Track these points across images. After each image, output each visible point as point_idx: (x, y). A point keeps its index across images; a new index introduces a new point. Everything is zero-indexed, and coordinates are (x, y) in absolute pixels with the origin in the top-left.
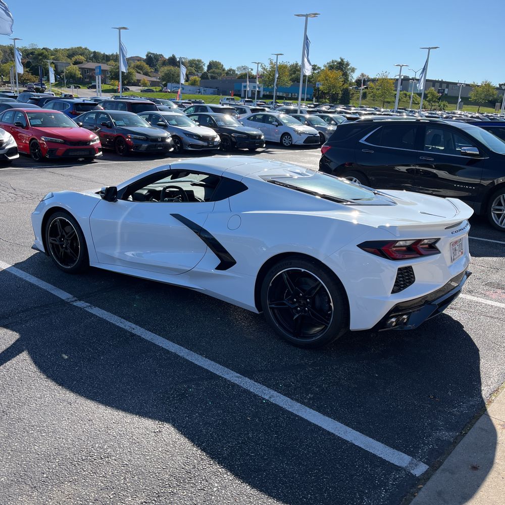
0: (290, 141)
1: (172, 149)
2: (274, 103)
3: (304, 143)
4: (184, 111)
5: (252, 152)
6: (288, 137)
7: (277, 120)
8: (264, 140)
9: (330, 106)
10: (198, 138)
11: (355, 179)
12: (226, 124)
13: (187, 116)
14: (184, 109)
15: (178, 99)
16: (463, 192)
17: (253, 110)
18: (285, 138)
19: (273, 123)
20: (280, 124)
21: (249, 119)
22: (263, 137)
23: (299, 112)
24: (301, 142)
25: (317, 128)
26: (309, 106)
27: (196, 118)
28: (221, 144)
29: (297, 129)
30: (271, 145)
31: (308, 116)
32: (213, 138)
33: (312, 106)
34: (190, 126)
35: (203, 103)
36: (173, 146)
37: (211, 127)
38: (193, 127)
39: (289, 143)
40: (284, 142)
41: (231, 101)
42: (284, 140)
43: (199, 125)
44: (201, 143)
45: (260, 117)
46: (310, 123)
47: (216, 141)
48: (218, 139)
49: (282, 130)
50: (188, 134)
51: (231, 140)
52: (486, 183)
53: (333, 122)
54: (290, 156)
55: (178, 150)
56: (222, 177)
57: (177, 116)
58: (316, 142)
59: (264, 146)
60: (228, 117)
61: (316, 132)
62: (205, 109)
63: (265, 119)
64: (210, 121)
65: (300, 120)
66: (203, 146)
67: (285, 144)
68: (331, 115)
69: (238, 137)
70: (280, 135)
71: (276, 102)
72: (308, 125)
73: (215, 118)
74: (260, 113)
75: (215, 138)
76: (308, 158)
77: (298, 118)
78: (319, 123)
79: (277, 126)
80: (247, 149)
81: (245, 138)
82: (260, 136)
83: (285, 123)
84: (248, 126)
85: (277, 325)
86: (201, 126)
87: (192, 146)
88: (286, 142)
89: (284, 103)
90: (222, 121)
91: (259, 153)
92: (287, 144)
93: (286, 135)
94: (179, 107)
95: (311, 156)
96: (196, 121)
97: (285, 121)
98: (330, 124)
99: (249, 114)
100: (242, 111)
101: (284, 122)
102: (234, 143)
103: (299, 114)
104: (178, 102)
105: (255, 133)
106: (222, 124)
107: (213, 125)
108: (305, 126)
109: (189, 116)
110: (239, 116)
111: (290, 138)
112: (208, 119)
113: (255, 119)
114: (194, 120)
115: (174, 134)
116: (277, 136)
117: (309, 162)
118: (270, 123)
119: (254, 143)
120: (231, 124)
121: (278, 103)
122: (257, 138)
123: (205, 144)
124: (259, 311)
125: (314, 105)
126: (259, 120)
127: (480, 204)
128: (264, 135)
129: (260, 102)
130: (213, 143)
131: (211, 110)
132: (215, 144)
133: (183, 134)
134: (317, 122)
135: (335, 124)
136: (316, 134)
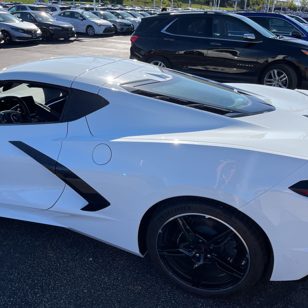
0: (93, 31)
1: (3, 42)
2: (74, 4)
3: (103, 32)
4: (8, 10)
5: (67, 41)
6: (91, 29)
7: (81, 16)
8: (75, 31)
9: (112, 5)
10: (23, 31)
11: (160, 63)
12: (44, 20)
13: (11, 14)
14: (8, 9)
15: (2, 2)
16: (241, 70)
17: (62, 9)
18: (89, 29)
19: (79, 18)
20: (84, 19)
21: (60, 15)
22: (73, 29)
23: (95, 9)
24: (101, 32)
25: (111, 21)
26: (98, 5)
27: (19, 15)
28: (42, 36)
29: (96, 22)
30: (81, 35)
31: (102, 12)
32: (36, 31)
33: (100, 5)
34: (15, 22)
35: (22, 4)
36: (3, 39)
37: (32, 22)
38: (17, 23)
39: (93, 33)
40: (88, 32)
41: (42, 3)
42: (89, 31)
43: (22, 21)
44: (26, 35)
45: (68, 13)
46: (105, 18)
47: (38, 34)
48: (39, 32)
49: (86, 23)
50: (14, 28)
51: (50, 32)
52: (261, 61)
53: (120, 16)
54: (96, 43)
55: (8, 42)
56: (71, 88)
57: (2, 14)
58: (111, 31)
59: (76, 36)
60: (43, 14)
61: (111, 24)
62: (24, 8)
63: (73, 15)
64: (30, 17)
65: (97, 15)
66: (28, 38)
67: (90, 34)
68: (118, 11)
69: (55, 30)
70: (85, 27)
71: (75, 3)
72: (104, 19)
73: (35, 15)
74: (68, 10)
75: (37, 31)
76: (109, 44)
77: (95, 13)
78: (111, 17)
79: (82, 20)
80: (63, 39)
81: (60, 30)
82: (71, 28)
83: (88, 18)
84: (60, 21)
85: (171, 274)
86: (24, 22)
87: (19, 38)
88: (90, 32)
89: (80, 4)
90: (40, 17)
91: (72, 41)
92: (91, 34)
93: (89, 27)
94: (3, 7)
95: (110, 42)
96: (19, 18)
97: (88, 17)
98: (118, 18)
99: (59, 11)
100: (54, 9)
101: (86, 17)
102: (52, 35)
103: (95, 11)
104: (2, 4)
105: (66, 26)
106: (40, 19)
107: (33, 20)
108: (102, 20)
109: (13, 14)
110: (51, 13)
111: (93, 29)
112: (28, 16)
113: (64, 15)
114: (18, 17)
115: (3, 29)
116: (83, 28)
117: (111, 47)
118: (77, 18)
119: (68, 34)
120: (47, 19)
121: (76, 3)
122: (70, 30)
123: (30, 36)
124: (143, 254)
125: (101, 5)
126: (67, 16)
127: (257, 78)
128: (74, 28)
129: (63, 3)
130: (36, 35)
131: (29, 9)
132: (38, 35)
133: (11, 29)
134: (110, 17)
135: (122, 18)
136: (111, 26)
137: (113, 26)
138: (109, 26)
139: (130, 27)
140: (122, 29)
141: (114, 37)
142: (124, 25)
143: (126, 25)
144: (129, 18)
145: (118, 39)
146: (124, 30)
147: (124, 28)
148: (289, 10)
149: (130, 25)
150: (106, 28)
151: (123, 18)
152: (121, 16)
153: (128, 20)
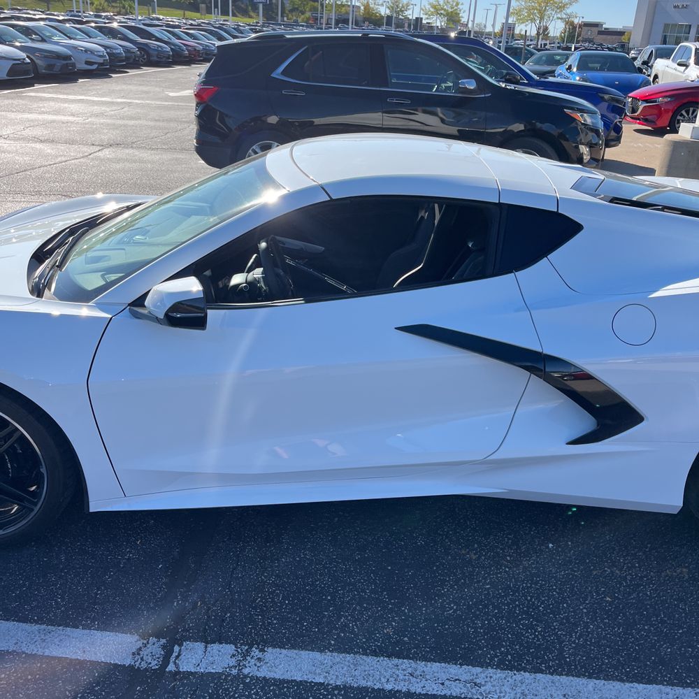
3: (8, 75)
24: (3, 75)
58: (26, 73)
61: (21, 55)
134: (12, 37)
135: (40, 39)
136: (24, 59)
137: (28, 60)
138: (19, 60)
139: (70, 62)
140: (50, 67)
141: (37, 86)
142: (53, 58)
143: (59, 56)
144: (56, 39)
145: (50, 90)
146: (57, 69)
147: (54, 65)
148: (367, 23)
149: (67, 58)
150: (14, 64)
151: (43, 40)
152: (36, 34)
153: (57, 43)
